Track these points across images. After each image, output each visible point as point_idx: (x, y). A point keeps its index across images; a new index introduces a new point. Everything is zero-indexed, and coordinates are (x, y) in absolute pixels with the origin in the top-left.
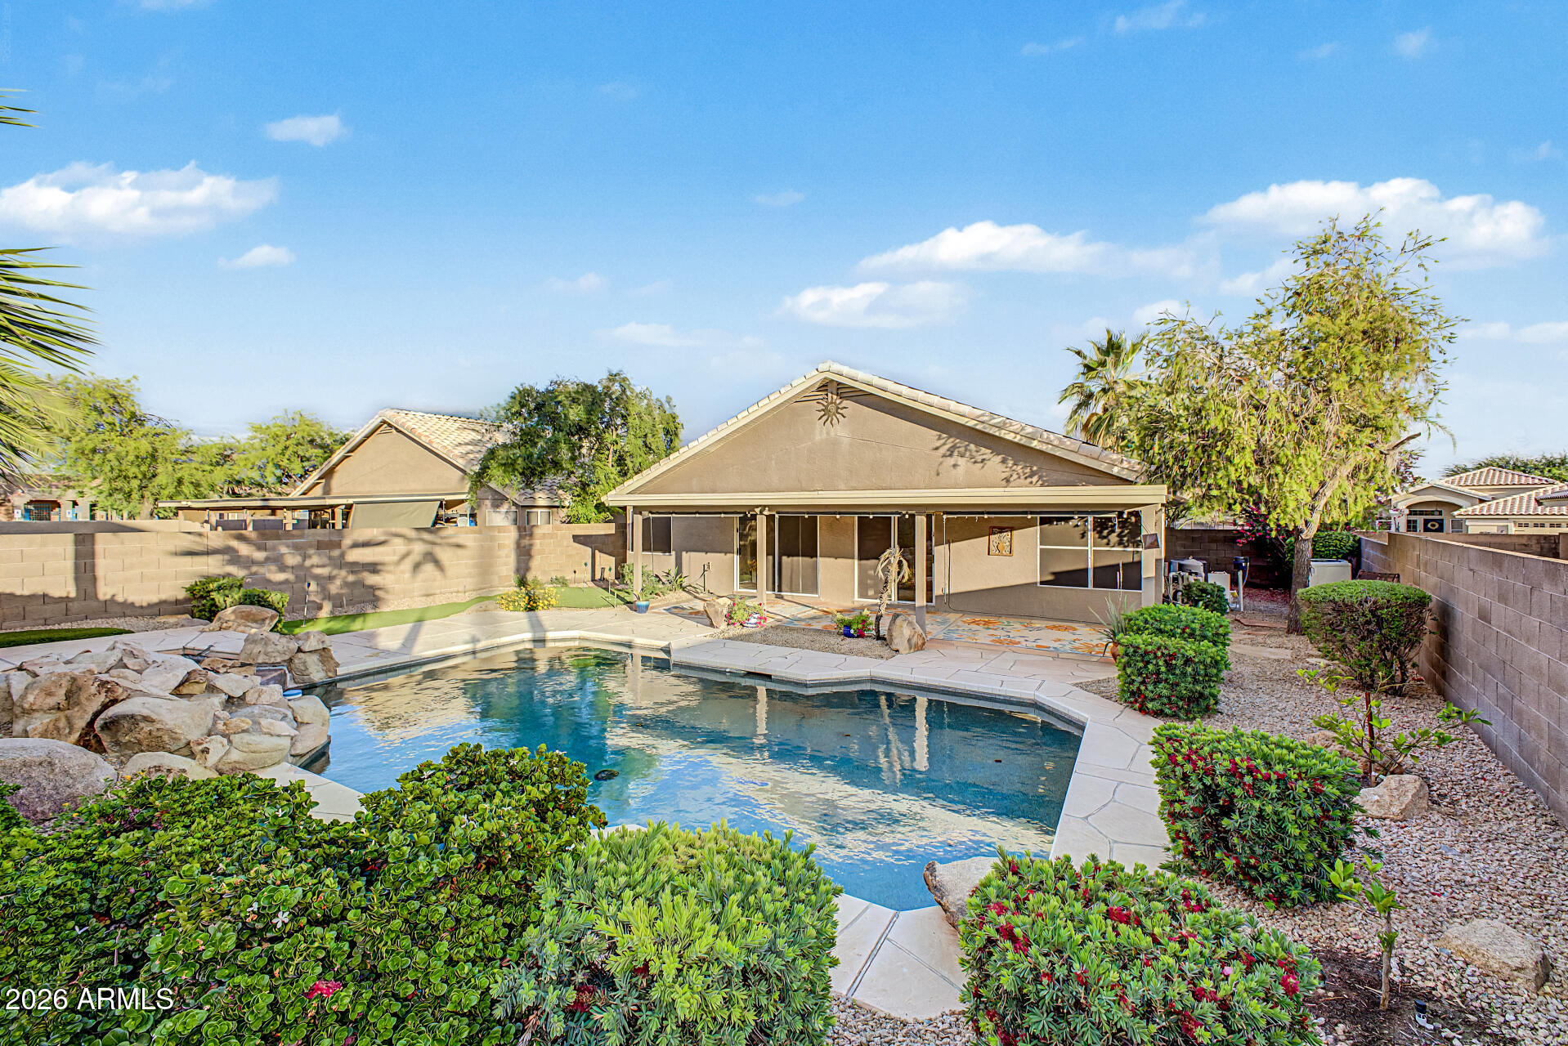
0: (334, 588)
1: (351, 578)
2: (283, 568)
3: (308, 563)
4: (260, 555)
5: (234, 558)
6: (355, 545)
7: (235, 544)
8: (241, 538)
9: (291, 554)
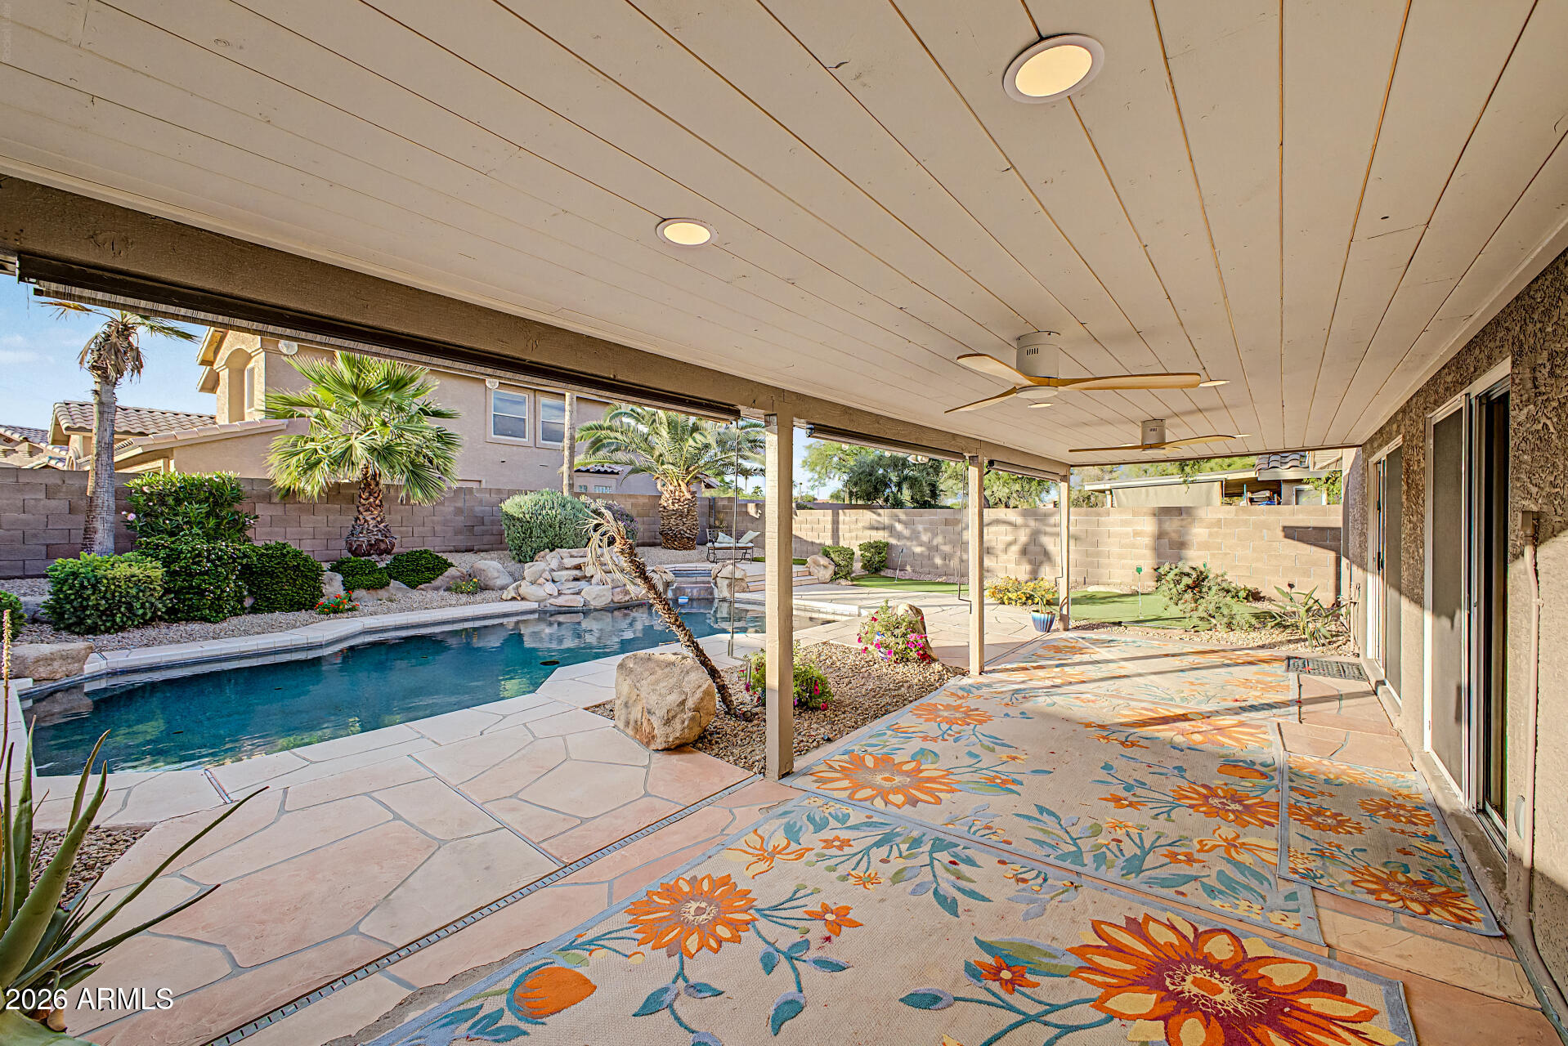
0: (955, 562)
2: (921, 542)
3: (937, 540)
4: (907, 531)
5: (894, 532)
7: (893, 521)
8: (896, 517)
9: (926, 530)
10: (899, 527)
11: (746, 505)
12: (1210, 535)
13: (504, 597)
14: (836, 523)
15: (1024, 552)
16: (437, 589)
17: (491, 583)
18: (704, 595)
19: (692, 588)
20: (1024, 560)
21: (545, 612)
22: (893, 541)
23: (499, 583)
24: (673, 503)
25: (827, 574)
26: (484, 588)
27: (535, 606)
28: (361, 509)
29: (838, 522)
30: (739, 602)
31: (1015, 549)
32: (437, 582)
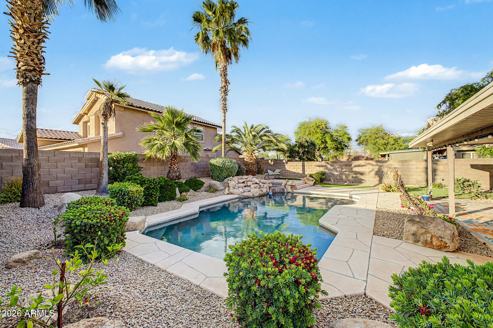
0: (350, 178)
1: (354, 176)
2: (337, 171)
3: (343, 170)
4: (332, 168)
5: (327, 168)
6: (355, 166)
7: (327, 164)
8: (328, 163)
9: (339, 168)
10: (329, 166)
11: (268, 161)
12: (444, 168)
13: (225, 193)
14: (303, 166)
15: (376, 174)
16: (202, 191)
17: (218, 189)
18: (282, 191)
19: (278, 189)
20: (377, 176)
21: (240, 198)
22: (327, 171)
23: (221, 188)
24: (250, 160)
25: (312, 183)
26: (216, 190)
27: (237, 196)
28: (172, 164)
29: (304, 166)
30: (295, 193)
31: (373, 173)
32: (202, 189)
